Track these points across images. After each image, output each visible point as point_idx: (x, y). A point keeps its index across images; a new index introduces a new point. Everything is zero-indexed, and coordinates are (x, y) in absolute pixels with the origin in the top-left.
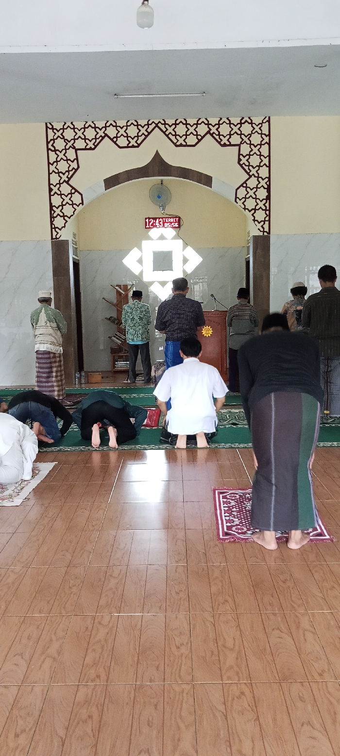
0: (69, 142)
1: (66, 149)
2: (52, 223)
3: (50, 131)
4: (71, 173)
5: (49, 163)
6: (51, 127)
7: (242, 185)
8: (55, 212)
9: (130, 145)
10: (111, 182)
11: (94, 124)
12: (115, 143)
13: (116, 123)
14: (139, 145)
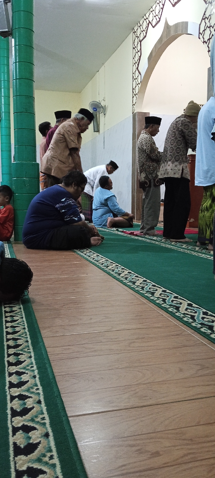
0: (139, 38)
1: (138, 44)
4: (139, 60)
5: (133, 58)
6: (134, 32)
7: (203, 19)
8: (134, 93)
11: (146, 16)
12: (152, 25)
13: (152, 8)
14: (160, 19)
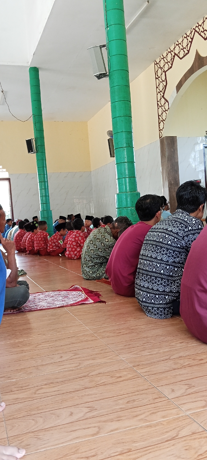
0: (162, 69)
1: (162, 74)
2: (159, 128)
3: (156, 65)
4: (164, 89)
5: (157, 88)
6: (156, 63)
8: (160, 119)
9: (185, 54)
10: (179, 87)
11: (170, 49)
12: (178, 57)
13: (178, 42)
14: (189, 51)
